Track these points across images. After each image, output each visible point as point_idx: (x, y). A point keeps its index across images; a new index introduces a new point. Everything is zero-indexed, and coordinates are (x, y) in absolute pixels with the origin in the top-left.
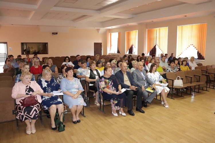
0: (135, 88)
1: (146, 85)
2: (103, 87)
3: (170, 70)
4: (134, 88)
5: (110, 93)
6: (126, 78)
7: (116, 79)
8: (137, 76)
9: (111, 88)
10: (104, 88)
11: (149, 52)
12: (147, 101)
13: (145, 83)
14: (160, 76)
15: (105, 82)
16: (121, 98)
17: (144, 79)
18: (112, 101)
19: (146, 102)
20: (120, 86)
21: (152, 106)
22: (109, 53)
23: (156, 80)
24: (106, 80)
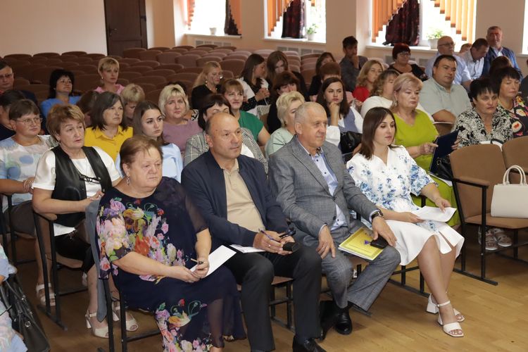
0: (283, 243)
1: (341, 223)
2: (119, 246)
3: (474, 128)
4: (275, 242)
5: (154, 276)
6: (236, 190)
7: (183, 202)
8: (294, 176)
9: (161, 251)
10: (121, 252)
11: (384, 27)
12: (351, 304)
13: (338, 211)
14: (414, 168)
15: (129, 221)
16: (209, 300)
17: (332, 191)
18: (162, 314)
19: (344, 305)
20: (204, 238)
21: (379, 326)
22: (186, 36)
23: (396, 193)
24: (131, 209)
